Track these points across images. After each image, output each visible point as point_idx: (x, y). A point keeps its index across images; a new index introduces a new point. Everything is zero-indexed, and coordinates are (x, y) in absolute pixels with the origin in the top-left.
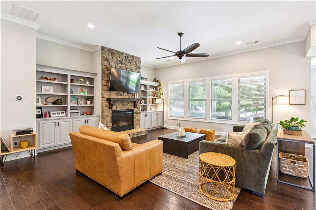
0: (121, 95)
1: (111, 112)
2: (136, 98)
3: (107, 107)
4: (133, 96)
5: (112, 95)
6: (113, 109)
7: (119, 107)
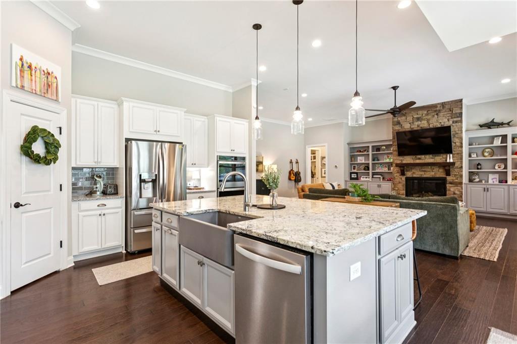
0: (420, 159)
1: (404, 178)
2: (448, 161)
3: (398, 173)
4: (444, 159)
5: (406, 160)
6: (408, 176)
7: (417, 173)
